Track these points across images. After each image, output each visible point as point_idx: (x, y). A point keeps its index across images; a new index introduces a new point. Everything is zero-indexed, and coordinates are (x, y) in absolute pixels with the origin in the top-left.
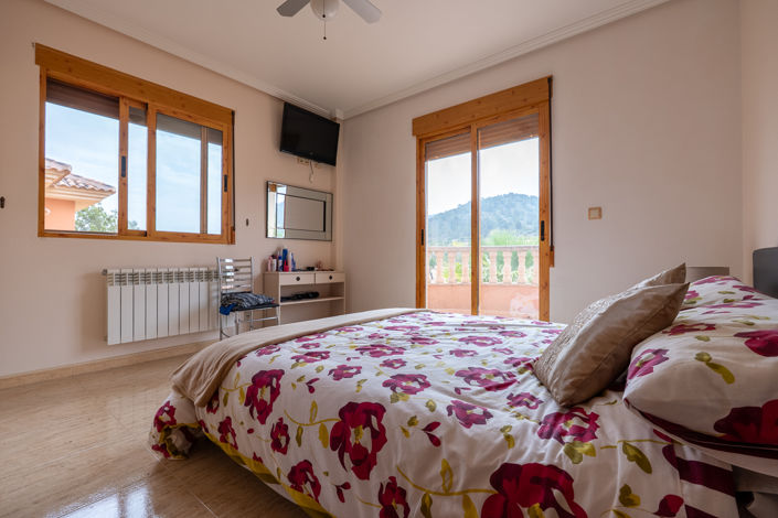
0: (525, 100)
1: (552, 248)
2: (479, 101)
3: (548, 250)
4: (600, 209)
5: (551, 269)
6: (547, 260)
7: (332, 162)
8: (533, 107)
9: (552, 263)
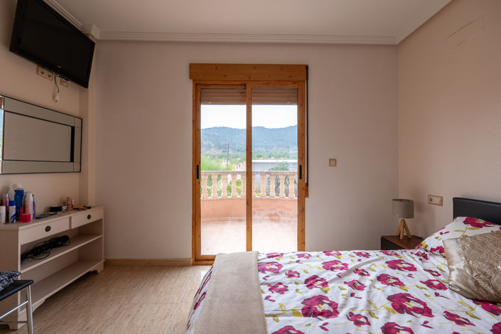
0: (290, 76)
1: (307, 184)
2: (255, 67)
3: (304, 186)
4: (335, 160)
5: (306, 199)
6: (304, 192)
7: (83, 81)
8: (294, 83)
9: (307, 195)
